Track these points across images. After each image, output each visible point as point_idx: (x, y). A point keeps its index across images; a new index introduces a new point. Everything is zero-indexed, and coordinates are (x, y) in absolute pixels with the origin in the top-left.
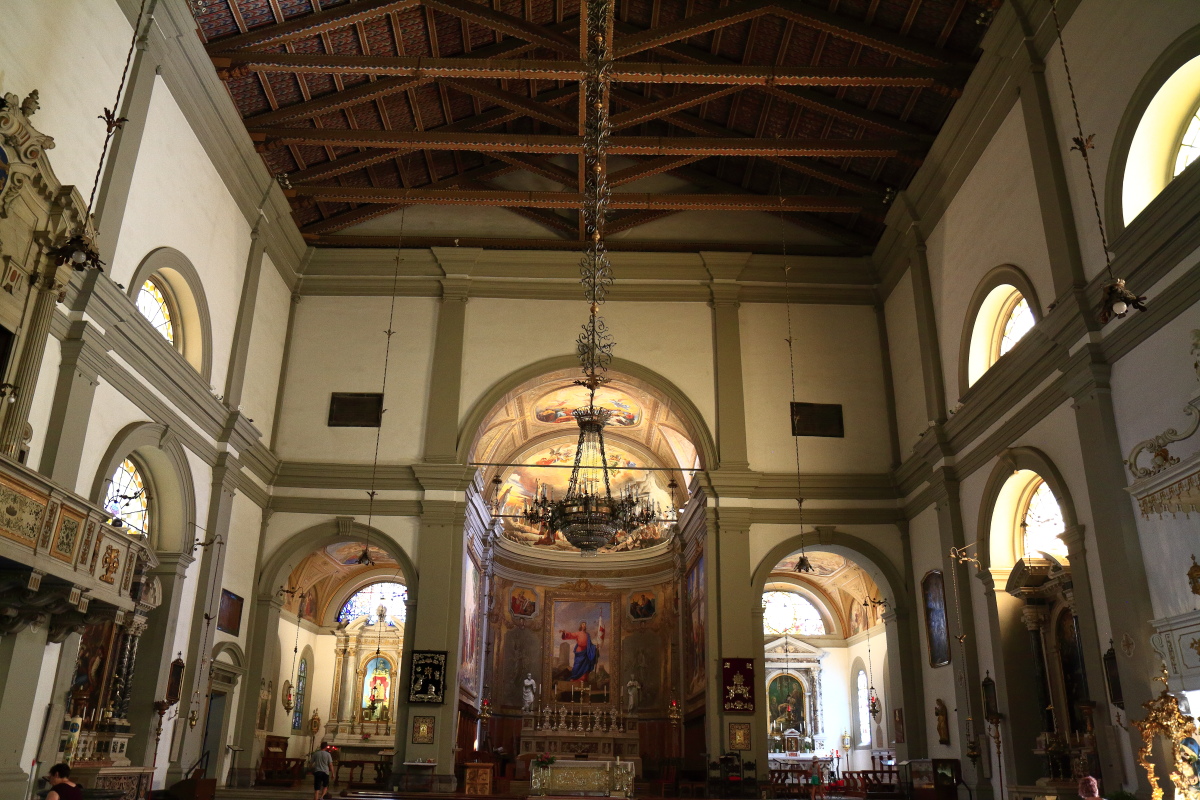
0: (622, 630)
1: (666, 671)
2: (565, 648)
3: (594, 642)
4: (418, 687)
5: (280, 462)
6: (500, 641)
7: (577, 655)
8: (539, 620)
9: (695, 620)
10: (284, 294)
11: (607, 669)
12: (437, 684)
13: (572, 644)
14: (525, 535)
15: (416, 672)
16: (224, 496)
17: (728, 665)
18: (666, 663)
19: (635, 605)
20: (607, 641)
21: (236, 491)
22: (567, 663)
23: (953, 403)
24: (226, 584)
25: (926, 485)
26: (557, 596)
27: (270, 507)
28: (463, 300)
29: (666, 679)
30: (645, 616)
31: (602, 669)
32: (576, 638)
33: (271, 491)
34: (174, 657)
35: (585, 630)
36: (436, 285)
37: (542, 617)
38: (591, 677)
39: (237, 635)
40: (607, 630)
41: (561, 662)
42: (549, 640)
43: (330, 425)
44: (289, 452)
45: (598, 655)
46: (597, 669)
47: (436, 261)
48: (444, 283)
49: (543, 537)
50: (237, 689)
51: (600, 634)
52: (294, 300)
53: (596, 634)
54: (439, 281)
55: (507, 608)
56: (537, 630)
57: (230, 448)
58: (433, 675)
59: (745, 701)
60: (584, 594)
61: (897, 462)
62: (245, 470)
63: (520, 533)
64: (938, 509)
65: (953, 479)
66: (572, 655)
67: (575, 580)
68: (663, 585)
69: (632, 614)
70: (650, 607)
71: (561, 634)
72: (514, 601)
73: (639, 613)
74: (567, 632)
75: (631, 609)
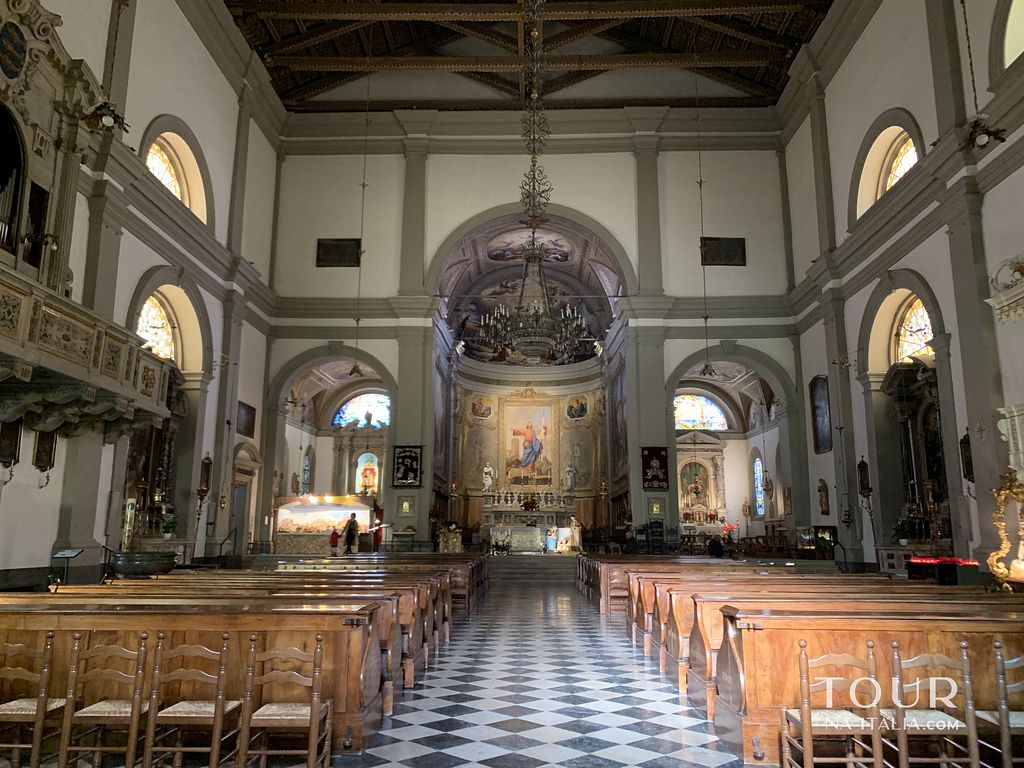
0: (561, 428)
1: (596, 460)
2: (515, 443)
3: (538, 438)
4: (400, 475)
5: (278, 297)
6: (464, 437)
7: (525, 448)
8: (495, 421)
9: (619, 418)
10: (270, 155)
11: (549, 459)
12: (415, 471)
13: (521, 439)
14: (481, 354)
15: (398, 463)
16: (234, 326)
17: (646, 452)
18: (596, 453)
19: (571, 407)
20: (549, 436)
21: (244, 322)
22: (518, 455)
23: (842, 235)
24: (241, 396)
25: (816, 304)
26: (507, 401)
27: (273, 334)
28: (424, 157)
29: (596, 466)
30: (579, 416)
31: (545, 458)
32: (524, 434)
33: (273, 321)
34: (204, 456)
35: (531, 428)
36: (399, 143)
37: (497, 419)
38: (537, 465)
39: (252, 437)
40: (549, 429)
41: (513, 454)
42: (503, 436)
43: (318, 266)
44: (285, 290)
46: (541, 458)
47: (398, 122)
48: (405, 141)
49: (496, 355)
50: (255, 480)
51: (543, 431)
52: (280, 160)
54: (402, 140)
55: (469, 412)
56: (493, 430)
57: (235, 286)
58: (412, 465)
59: (660, 480)
60: (530, 399)
61: (791, 287)
62: (249, 304)
63: (476, 352)
64: (825, 324)
65: (839, 298)
66: (521, 448)
67: (522, 389)
68: (593, 391)
69: (569, 415)
70: (583, 409)
71: (513, 431)
72: (474, 405)
73: (574, 413)
74: (517, 429)
75: (568, 412)
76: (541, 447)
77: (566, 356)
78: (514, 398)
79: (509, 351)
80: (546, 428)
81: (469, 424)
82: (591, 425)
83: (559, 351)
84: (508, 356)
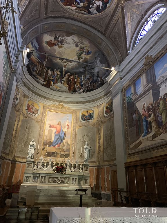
0: (77, 126)
2: (50, 132)
3: (64, 130)
6: (19, 122)
7: (55, 135)
11: (69, 143)
13: (54, 130)
14: (37, 80)
19: (83, 115)
20: (70, 130)
22: (51, 139)
26: (48, 108)
30: (88, 120)
31: (67, 142)
32: (56, 128)
35: (60, 124)
37: (41, 117)
40: (70, 126)
41: (48, 138)
42: (43, 127)
46: (64, 142)
49: (45, 83)
51: (67, 127)
53: (65, 127)
55: (25, 108)
56: (38, 122)
60: (61, 110)
63: (35, 78)
66: (53, 135)
67: (58, 103)
68: (98, 106)
69: (82, 119)
70: (91, 116)
71: (49, 125)
72: (29, 105)
73: (85, 118)
74: (52, 124)
75: (81, 117)
76: (65, 136)
77: (82, 90)
78: (52, 108)
79: (52, 83)
81: (24, 115)
82: (97, 124)
83: (78, 88)
84: (51, 86)
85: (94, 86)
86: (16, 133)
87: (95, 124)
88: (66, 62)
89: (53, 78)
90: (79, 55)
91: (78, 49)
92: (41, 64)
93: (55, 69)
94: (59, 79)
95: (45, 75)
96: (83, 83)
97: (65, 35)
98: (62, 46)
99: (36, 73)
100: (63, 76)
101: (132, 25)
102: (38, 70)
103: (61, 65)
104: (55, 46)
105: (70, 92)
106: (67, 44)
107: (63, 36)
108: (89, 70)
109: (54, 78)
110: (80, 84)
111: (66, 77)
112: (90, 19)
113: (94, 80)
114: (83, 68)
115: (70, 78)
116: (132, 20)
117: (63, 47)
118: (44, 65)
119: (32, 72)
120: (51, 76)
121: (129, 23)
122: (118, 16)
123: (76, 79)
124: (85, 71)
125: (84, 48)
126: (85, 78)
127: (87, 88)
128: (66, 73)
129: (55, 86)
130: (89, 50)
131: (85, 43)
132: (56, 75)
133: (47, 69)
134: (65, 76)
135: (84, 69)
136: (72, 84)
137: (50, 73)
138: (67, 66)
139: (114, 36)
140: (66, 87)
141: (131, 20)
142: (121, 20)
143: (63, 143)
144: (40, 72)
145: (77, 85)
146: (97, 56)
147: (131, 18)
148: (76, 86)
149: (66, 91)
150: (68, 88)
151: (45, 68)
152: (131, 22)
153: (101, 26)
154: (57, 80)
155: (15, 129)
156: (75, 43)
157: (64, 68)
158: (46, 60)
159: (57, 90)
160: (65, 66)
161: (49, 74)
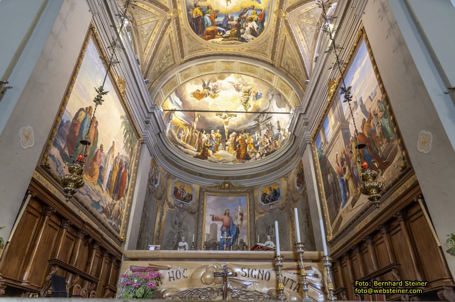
0: (256, 213)
1: (294, 236)
2: (214, 228)
3: (235, 223)
8: (195, 207)
11: (246, 241)
13: (219, 224)
14: (186, 150)
19: (264, 195)
20: (245, 222)
22: (216, 238)
26: (207, 191)
30: (273, 200)
31: (242, 242)
32: (222, 220)
35: (229, 214)
37: (197, 205)
40: (245, 214)
41: (211, 237)
42: (202, 221)
45: (239, 232)
49: (199, 154)
51: (239, 217)
53: (237, 218)
55: (171, 193)
56: (193, 213)
60: (228, 191)
63: (182, 148)
67: (221, 182)
68: (285, 176)
69: (263, 201)
70: (276, 194)
71: (211, 217)
72: (176, 190)
73: (268, 199)
74: (216, 215)
75: (262, 198)
77: (258, 155)
78: (213, 189)
79: (210, 152)
80: (241, 214)
81: (169, 204)
82: (286, 205)
83: (252, 152)
84: (210, 156)
85: (276, 144)
86: (159, 231)
87: (284, 206)
88: (227, 116)
89: (211, 145)
90: (245, 103)
91: (241, 93)
92: (190, 126)
93: (212, 131)
94: (221, 144)
95: (198, 141)
96: (258, 143)
97: (217, 79)
98: (216, 94)
99: (184, 141)
100: (227, 139)
101: (307, 42)
102: (187, 136)
103: (221, 122)
104: (206, 96)
105: (239, 161)
106: (223, 90)
107: (215, 81)
108: (264, 121)
109: (213, 144)
110: (254, 146)
111: (231, 139)
112: (247, 49)
113: (274, 135)
114: (254, 120)
115: (237, 140)
116: (305, 35)
117: (218, 95)
118: (195, 127)
119: (178, 140)
120: (207, 141)
121: (302, 40)
122: (283, 35)
123: (246, 138)
124: (258, 125)
125: (249, 90)
126: (260, 135)
127: (266, 150)
128: (230, 133)
129: (216, 156)
130: (257, 93)
131: (248, 83)
132: (214, 138)
133: (199, 132)
134: (228, 138)
135: (257, 122)
136: (241, 148)
137: (205, 137)
138: (229, 123)
139: (287, 63)
140: (232, 155)
141: (303, 35)
142: (288, 38)
143: (236, 243)
144: (190, 139)
145: (250, 148)
146: (270, 98)
147: (302, 32)
148: (248, 150)
149: (233, 161)
150: (235, 155)
151: (197, 131)
152: (304, 37)
153: (265, 54)
154: (217, 146)
155: (157, 226)
156: (234, 86)
157: (225, 127)
158: (197, 119)
159: (220, 161)
160: (227, 123)
161: (203, 140)
